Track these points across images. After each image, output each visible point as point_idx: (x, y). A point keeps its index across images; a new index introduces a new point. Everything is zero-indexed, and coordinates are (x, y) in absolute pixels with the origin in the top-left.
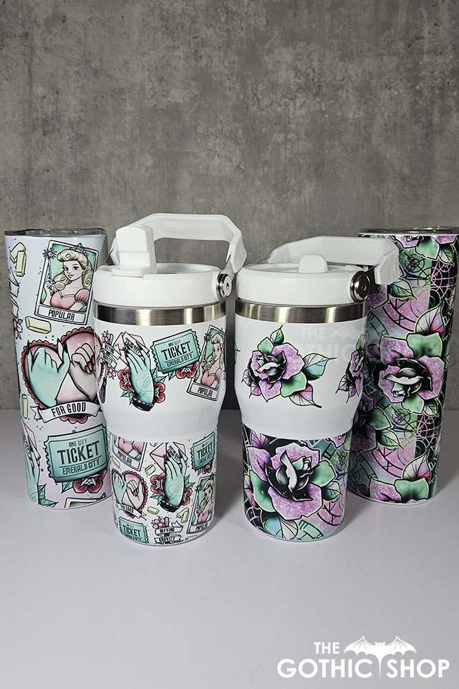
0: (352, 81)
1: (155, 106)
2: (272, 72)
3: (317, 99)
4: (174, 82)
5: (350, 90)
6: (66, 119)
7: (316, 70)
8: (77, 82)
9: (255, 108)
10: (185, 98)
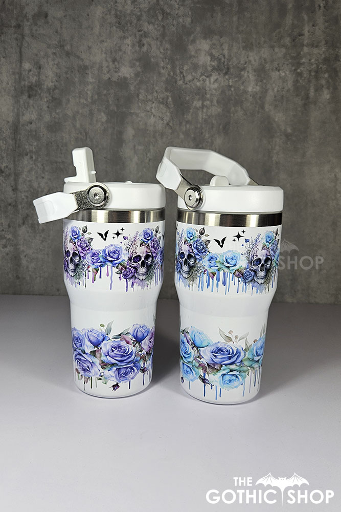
0: (252, 65)
1: (109, 79)
2: (194, 57)
3: (227, 77)
4: (123, 62)
5: (250, 72)
6: (45, 87)
7: (226, 56)
8: (54, 60)
9: (181, 82)
10: (132, 74)
